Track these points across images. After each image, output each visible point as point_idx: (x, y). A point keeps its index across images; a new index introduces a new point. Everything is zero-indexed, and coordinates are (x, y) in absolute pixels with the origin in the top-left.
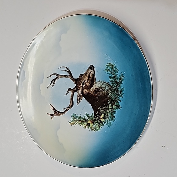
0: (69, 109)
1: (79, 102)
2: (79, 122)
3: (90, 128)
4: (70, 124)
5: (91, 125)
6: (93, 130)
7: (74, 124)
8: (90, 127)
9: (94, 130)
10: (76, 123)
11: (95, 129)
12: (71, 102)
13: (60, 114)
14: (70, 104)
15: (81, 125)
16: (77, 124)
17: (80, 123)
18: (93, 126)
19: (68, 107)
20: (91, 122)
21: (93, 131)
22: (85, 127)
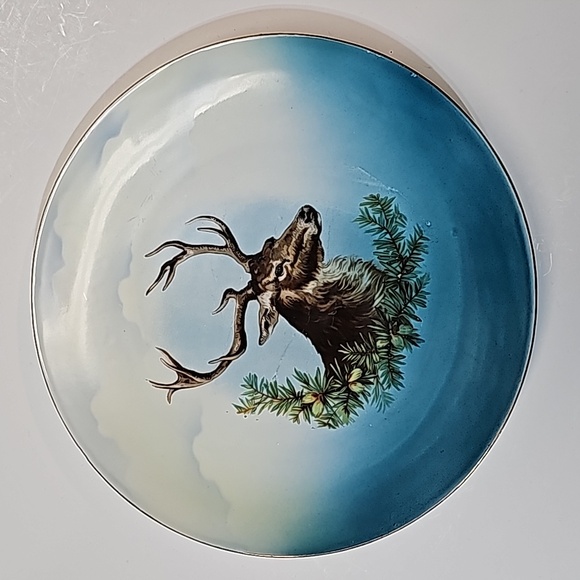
0: (230, 362)
1: (265, 334)
2: (271, 402)
3: (312, 418)
4: (239, 412)
5: (318, 407)
6: (325, 424)
7: (254, 410)
8: (313, 414)
9: (330, 425)
10: (261, 405)
11: (331, 422)
12: (236, 337)
13: (198, 380)
14: (234, 344)
15: (278, 414)
16: (266, 409)
17: (275, 404)
18: (325, 412)
19: (228, 355)
20: (314, 399)
21: (327, 427)
22: (297, 418)
